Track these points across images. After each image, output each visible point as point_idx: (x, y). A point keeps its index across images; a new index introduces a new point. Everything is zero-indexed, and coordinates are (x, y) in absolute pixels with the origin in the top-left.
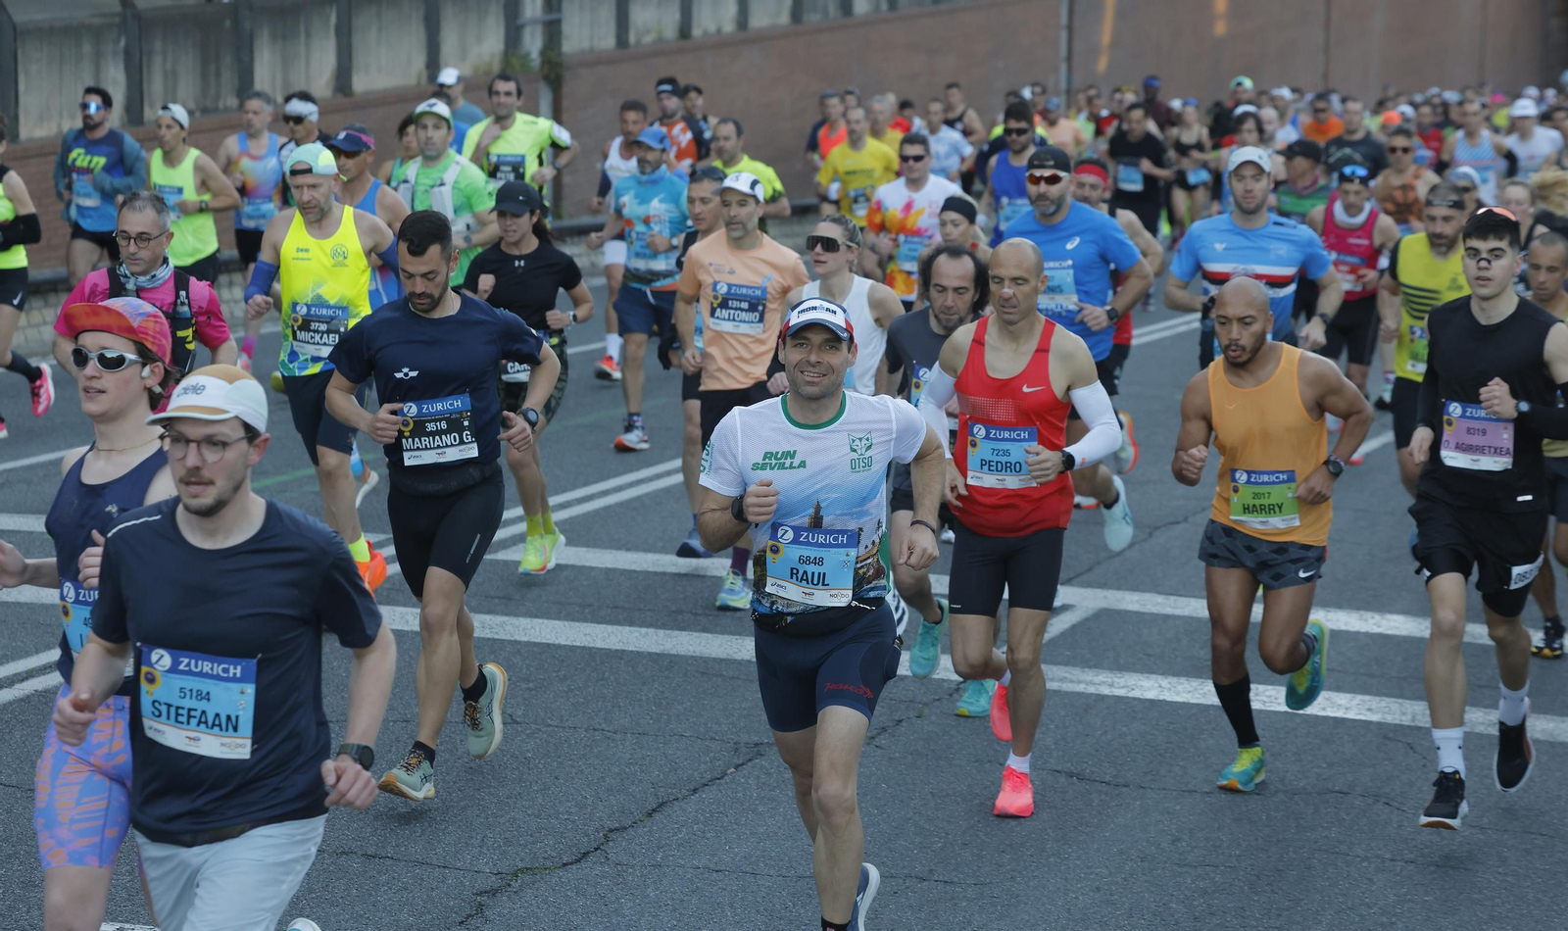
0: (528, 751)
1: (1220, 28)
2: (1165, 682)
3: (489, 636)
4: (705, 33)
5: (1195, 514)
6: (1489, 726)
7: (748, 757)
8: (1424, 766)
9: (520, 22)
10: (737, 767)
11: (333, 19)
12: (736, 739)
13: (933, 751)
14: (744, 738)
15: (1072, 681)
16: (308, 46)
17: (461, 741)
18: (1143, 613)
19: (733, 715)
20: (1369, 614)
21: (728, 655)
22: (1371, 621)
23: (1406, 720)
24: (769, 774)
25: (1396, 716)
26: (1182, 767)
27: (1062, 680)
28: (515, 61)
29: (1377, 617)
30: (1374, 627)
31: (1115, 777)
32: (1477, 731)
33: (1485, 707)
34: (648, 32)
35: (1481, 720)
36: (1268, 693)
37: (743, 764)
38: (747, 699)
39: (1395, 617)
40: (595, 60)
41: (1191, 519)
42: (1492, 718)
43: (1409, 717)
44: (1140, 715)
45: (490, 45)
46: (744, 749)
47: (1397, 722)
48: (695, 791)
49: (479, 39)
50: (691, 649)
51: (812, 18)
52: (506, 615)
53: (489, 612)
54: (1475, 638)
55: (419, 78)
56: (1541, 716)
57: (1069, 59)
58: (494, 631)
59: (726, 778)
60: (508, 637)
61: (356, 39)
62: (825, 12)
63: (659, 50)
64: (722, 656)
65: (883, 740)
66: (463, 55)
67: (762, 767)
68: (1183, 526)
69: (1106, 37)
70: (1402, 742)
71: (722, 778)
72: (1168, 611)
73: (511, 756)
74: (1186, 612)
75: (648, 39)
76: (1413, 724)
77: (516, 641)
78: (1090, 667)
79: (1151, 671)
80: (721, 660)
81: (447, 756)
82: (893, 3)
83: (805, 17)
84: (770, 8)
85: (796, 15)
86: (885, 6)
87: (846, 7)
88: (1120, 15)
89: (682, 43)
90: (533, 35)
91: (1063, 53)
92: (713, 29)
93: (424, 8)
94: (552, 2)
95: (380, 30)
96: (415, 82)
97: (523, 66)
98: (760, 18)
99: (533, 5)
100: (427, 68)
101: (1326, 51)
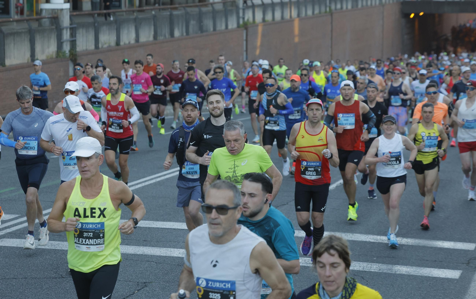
0: (67, 287)
1: (297, 40)
3: (54, 248)
4: (125, 44)
5: (290, 202)
6: (388, 270)
7: (142, 287)
9: (62, 41)
10: (138, 291)
12: (138, 281)
14: (141, 281)
17: (44, 284)
19: (137, 273)
20: (348, 234)
21: (135, 253)
22: (349, 236)
23: (361, 269)
24: (148, 293)
25: (358, 268)
28: (60, 54)
29: (351, 235)
30: (350, 238)
32: (385, 272)
33: (387, 264)
34: (106, 44)
35: (385, 268)
37: (140, 290)
38: (141, 267)
39: (357, 235)
40: (88, 53)
41: (289, 203)
42: (389, 268)
43: (362, 268)
45: (52, 49)
46: (140, 285)
47: (358, 269)
49: (48, 47)
51: (161, 38)
52: (60, 241)
54: (383, 241)
55: (28, 60)
56: (405, 266)
57: (247, 51)
58: (55, 246)
59: (134, 294)
60: (60, 249)
62: (165, 36)
63: (110, 50)
64: (133, 253)
66: (43, 52)
67: (147, 290)
68: (287, 205)
69: (259, 43)
70: (360, 276)
71: (133, 294)
73: (62, 289)
75: (105, 46)
76: (363, 270)
77: (63, 250)
80: (132, 254)
81: (40, 290)
82: (187, 33)
83: (158, 38)
84: (147, 35)
85: (155, 37)
86: (185, 34)
87: (172, 34)
88: (263, 36)
89: (117, 47)
90: (66, 45)
91: (245, 49)
92: (127, 42)
93: (29, 37)
94: (73, 34)
95: (14, 44)
96: (26, 61)
97: (63, 56)
98: (143, 39)
99: (66, 35)
100: (31, 56)
101: (331, 47)
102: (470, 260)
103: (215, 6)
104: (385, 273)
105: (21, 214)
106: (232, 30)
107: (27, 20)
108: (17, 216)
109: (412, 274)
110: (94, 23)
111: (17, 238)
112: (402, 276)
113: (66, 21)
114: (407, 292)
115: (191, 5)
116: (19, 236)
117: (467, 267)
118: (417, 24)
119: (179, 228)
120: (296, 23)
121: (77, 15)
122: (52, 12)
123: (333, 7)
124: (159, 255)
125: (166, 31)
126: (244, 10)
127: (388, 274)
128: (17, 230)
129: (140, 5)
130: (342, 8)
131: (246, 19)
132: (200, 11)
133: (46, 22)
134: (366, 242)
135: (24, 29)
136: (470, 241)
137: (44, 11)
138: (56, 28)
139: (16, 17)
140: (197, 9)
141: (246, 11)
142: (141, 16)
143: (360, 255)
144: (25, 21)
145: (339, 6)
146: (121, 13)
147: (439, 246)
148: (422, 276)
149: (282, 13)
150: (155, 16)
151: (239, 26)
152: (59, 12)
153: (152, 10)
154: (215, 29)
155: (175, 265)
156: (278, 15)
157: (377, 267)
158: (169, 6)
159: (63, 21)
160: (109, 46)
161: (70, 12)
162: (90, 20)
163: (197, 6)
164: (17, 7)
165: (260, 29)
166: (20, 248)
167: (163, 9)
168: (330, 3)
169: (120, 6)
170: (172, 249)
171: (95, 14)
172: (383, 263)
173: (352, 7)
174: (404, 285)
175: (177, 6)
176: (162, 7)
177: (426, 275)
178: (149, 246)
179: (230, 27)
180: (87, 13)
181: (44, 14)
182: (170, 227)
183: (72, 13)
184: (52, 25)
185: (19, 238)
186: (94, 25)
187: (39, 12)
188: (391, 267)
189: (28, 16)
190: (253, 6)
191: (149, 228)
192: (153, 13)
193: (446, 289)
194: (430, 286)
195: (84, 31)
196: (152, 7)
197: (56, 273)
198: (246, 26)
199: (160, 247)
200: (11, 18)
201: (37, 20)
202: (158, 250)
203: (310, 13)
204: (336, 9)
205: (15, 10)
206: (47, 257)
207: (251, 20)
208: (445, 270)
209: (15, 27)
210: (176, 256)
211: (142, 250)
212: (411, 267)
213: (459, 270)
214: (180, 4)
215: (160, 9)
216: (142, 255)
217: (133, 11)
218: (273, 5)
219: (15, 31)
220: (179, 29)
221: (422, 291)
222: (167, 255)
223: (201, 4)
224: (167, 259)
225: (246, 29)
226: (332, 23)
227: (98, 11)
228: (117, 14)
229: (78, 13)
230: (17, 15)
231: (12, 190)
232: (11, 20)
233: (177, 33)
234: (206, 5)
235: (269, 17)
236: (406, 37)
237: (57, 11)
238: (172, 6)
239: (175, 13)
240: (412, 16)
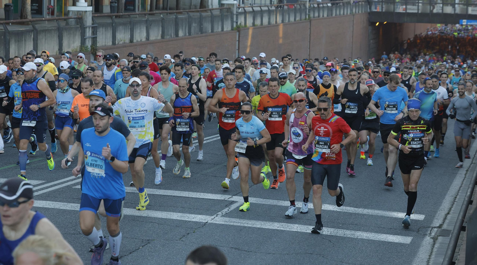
1: (281, 41)
2: (262, 223)
4: (137, 41)
7: (146, 244)
8: (334, 246)
9: (85, 37)
10: (142, 246)
11: (32, 36)
12: (143, 238)
13: (198, 242)
14: (145, 238)
15: (237, 223)
16: (25, 43)
18: (257, 204)
19: (142, 232)
24: (151, 248)
25: (326, 232)
26: (267, 246)
27: (234, 222)
28: (83, 48)
31: (248, 249)
34: (121, 41)
36: (291, 226)
37: (144, 246)
39: (326, 205)
40: (106, 48)
42: (352, 233)
44: (256, 232)
45: (76, 44)
46: (144, 241)
47: (326, 234)
48: (131, 253)
49: (74, 42)
50: (130, 213)
51: (167, 37)
53: (74, 203)
55: (57, 52)
57: (239, 49)
61: (39, 42)
62: (171, 36)
63: (124, 46)
65: (183, 239)
66: (69, 48)
67: (150, 246)
69: (249, 43)
71: (138, 249)
72: (264, 203)
73: (79, 244)
74: (269, 203)
75: (121, 43)
76: (330, 235)
78: (242, 219)
79: (259, 220)
80: (139, 216)
82: (190, 33)
83: (165, 37)
84: (156, 34)
85: (163, 36)
86: (187, 34)
87: (177, 35)
88: (253, 37)
89: (131, 44)
90: (89, 41)
91: (237, 48)
92: (139, 40)
93: (58, 33)
94: (94, 32)
95: (46, 39)
96: (55, 54)
97: (86, 50)
98: (152, 38)
99: (89, 33)
100: (59, 50)
101: (309, 48)
102: (420, 228)
103: (212, 11)
104: (349, 238)
105: (47, 180)
106: (227, 32)
107: (57, 20)
108: (44, 181)
109: (371, 239)
110: (113, 24)
111: (43, 200)
112: (362, 240)
113: (89, 21)
114: (367, 254)
115: (194, 10)
116: (45, 198)
117: (417, 234)
118: (381, 30)
119: (178, 195)
120: (281, 28)
121: (98, 16)
122: (77, 14)
123: (312, 15)
124: (161, 217)
125: (172, 32)
126: (237, 15)
127: (351, 238)
128: (44, 194)
129: (151, 10)
130: (319, 16)
131: (239, 24)
132: (201, 15)
133: (72, 22)
134: (334, 211)
135: (54, 27)
136: (420, 213)
137: (71, 13)
138: (81, 26)
139: (48, 17)
140: (198, 14)
141: (239, 17)
142: (151, 18)
143: (329, 222)
144: (55, 21)
145: (316, 15)
146: (135, 16)
147: (394, 216)
148: (379, 241)
149: (269, 19)
150: (163, 19)
151: (232, 29)
152: (83, 13)
153: (160, 13)
154: (212, 31)
155: (174, 226)
156: (265, 21)
157: (342, 232)
158: (175, 11)
159: (86, 21)
160: (125, 43)
161: (92, 14)
162: (109, 21)
163: (198, 11)
164: (48, 9)
165: (250, 31)
166: (46, 208)
167: (170, 13)
168: (309, 12)
169: (134, 10)
170: (172, 213)
171: (113, 16)
172: (347, 229)
173: (328, 16)
174: (364, 248)
175: (182, 11)
176: (169, 11)
177: (383, 240)
178: (153, 210)
179: (225, 30)
180: (106, 14)
181: (71, 15)
182: (170, 195)
183: (94, 15)
184: (78, 24)
185: (45, 200)
186: (113, 25)
187: (67, 13)
188: (354, 232)
189: (57, 16)
190: (245, 13)
191: (153, 195)
192: (162, 16)
193: (399, 252)
194: (385, 249)
195: (104, 30)
196: (161, 12)
197: (75, 230)
198: (238, 29)
199: (162, 211)
200: (44, 18)
201: (65, 20)
202: (160, 213)
203: (292, 19)
204: (314, 17)
205: (48, 11)
206: (68, 217)
207: (243, 24)
208: (399, 237)
209: (47, 25)
210: (175, 219)
211: (146, 213)
212: (371, 233)
213: (411, 236)
214: (184, 9)
215: (167, 13)
216: (147, 217)
217: (145, 14)
218: (262, 12)
219: (47, 28)
220: (182, 30)
221: (379, 253)
222: (167, 218)
223: (201, 9)
224: (167, 221)
225: (239, 31)
226: (310, 28)
227: (116, 14)
228: (131, 16)
229: (99, 15)
230: (49, 15)
231: (40, 160)
232: (44, 19)
233: (181, 34)
234: (206, 11)
235: (258, 22)
236: (371, 41)
237: (81, 12)
238: (177, 11)
239: (180, 16)
240: (377, 24)
